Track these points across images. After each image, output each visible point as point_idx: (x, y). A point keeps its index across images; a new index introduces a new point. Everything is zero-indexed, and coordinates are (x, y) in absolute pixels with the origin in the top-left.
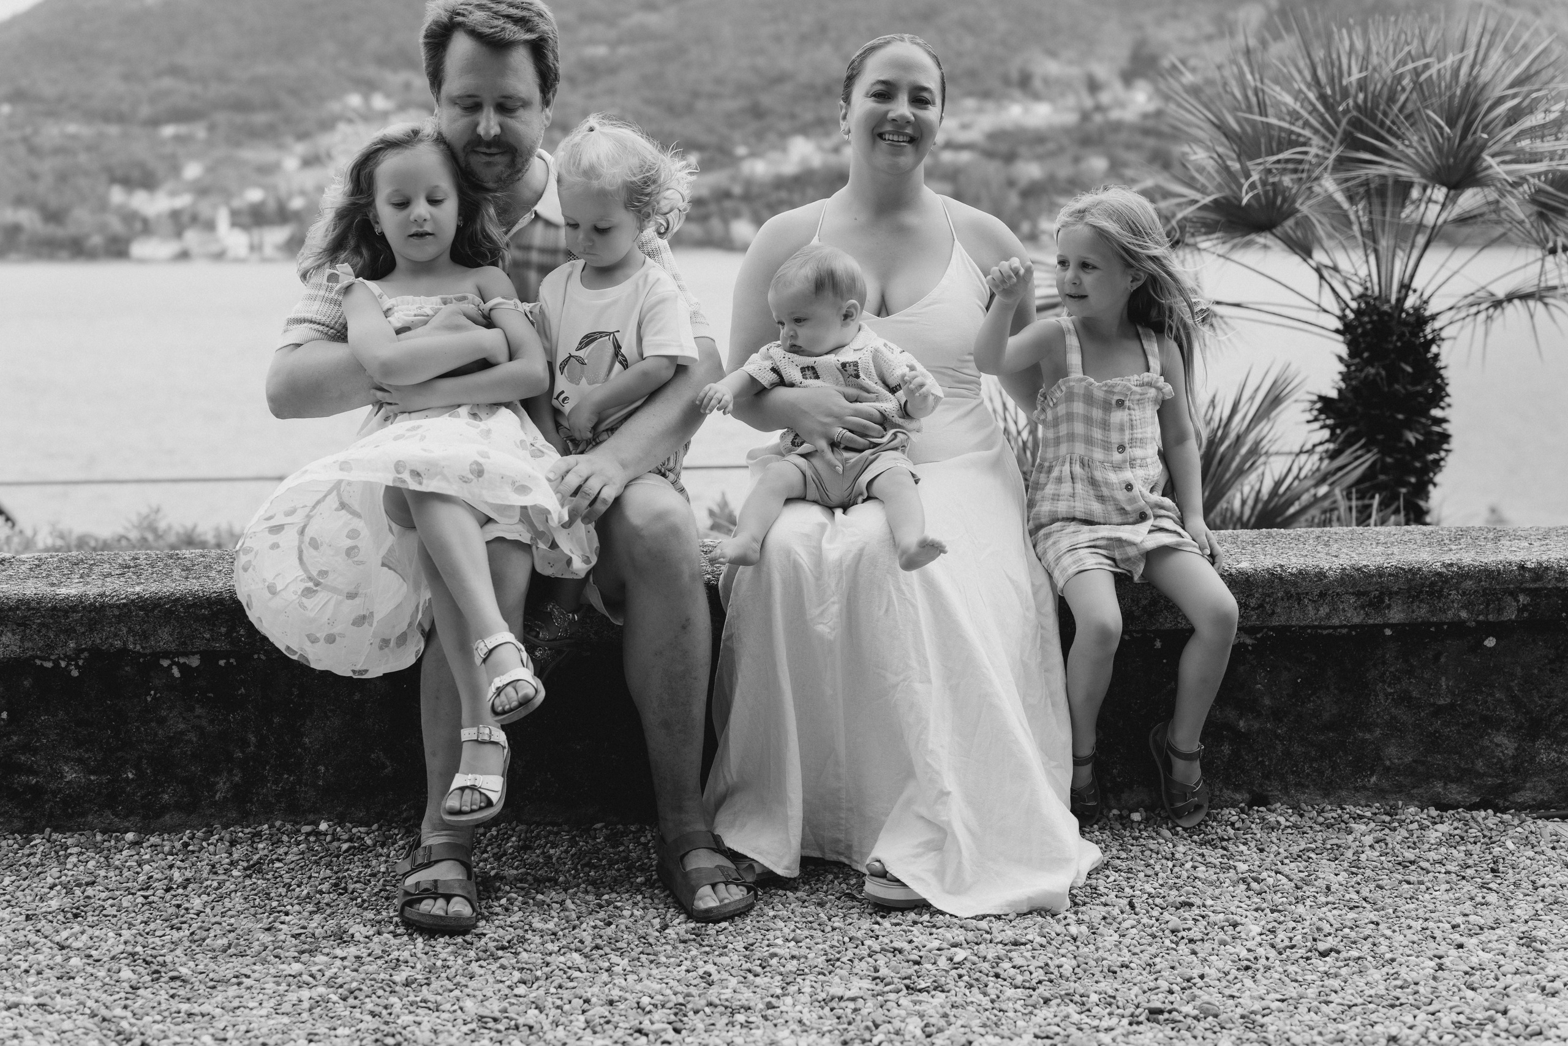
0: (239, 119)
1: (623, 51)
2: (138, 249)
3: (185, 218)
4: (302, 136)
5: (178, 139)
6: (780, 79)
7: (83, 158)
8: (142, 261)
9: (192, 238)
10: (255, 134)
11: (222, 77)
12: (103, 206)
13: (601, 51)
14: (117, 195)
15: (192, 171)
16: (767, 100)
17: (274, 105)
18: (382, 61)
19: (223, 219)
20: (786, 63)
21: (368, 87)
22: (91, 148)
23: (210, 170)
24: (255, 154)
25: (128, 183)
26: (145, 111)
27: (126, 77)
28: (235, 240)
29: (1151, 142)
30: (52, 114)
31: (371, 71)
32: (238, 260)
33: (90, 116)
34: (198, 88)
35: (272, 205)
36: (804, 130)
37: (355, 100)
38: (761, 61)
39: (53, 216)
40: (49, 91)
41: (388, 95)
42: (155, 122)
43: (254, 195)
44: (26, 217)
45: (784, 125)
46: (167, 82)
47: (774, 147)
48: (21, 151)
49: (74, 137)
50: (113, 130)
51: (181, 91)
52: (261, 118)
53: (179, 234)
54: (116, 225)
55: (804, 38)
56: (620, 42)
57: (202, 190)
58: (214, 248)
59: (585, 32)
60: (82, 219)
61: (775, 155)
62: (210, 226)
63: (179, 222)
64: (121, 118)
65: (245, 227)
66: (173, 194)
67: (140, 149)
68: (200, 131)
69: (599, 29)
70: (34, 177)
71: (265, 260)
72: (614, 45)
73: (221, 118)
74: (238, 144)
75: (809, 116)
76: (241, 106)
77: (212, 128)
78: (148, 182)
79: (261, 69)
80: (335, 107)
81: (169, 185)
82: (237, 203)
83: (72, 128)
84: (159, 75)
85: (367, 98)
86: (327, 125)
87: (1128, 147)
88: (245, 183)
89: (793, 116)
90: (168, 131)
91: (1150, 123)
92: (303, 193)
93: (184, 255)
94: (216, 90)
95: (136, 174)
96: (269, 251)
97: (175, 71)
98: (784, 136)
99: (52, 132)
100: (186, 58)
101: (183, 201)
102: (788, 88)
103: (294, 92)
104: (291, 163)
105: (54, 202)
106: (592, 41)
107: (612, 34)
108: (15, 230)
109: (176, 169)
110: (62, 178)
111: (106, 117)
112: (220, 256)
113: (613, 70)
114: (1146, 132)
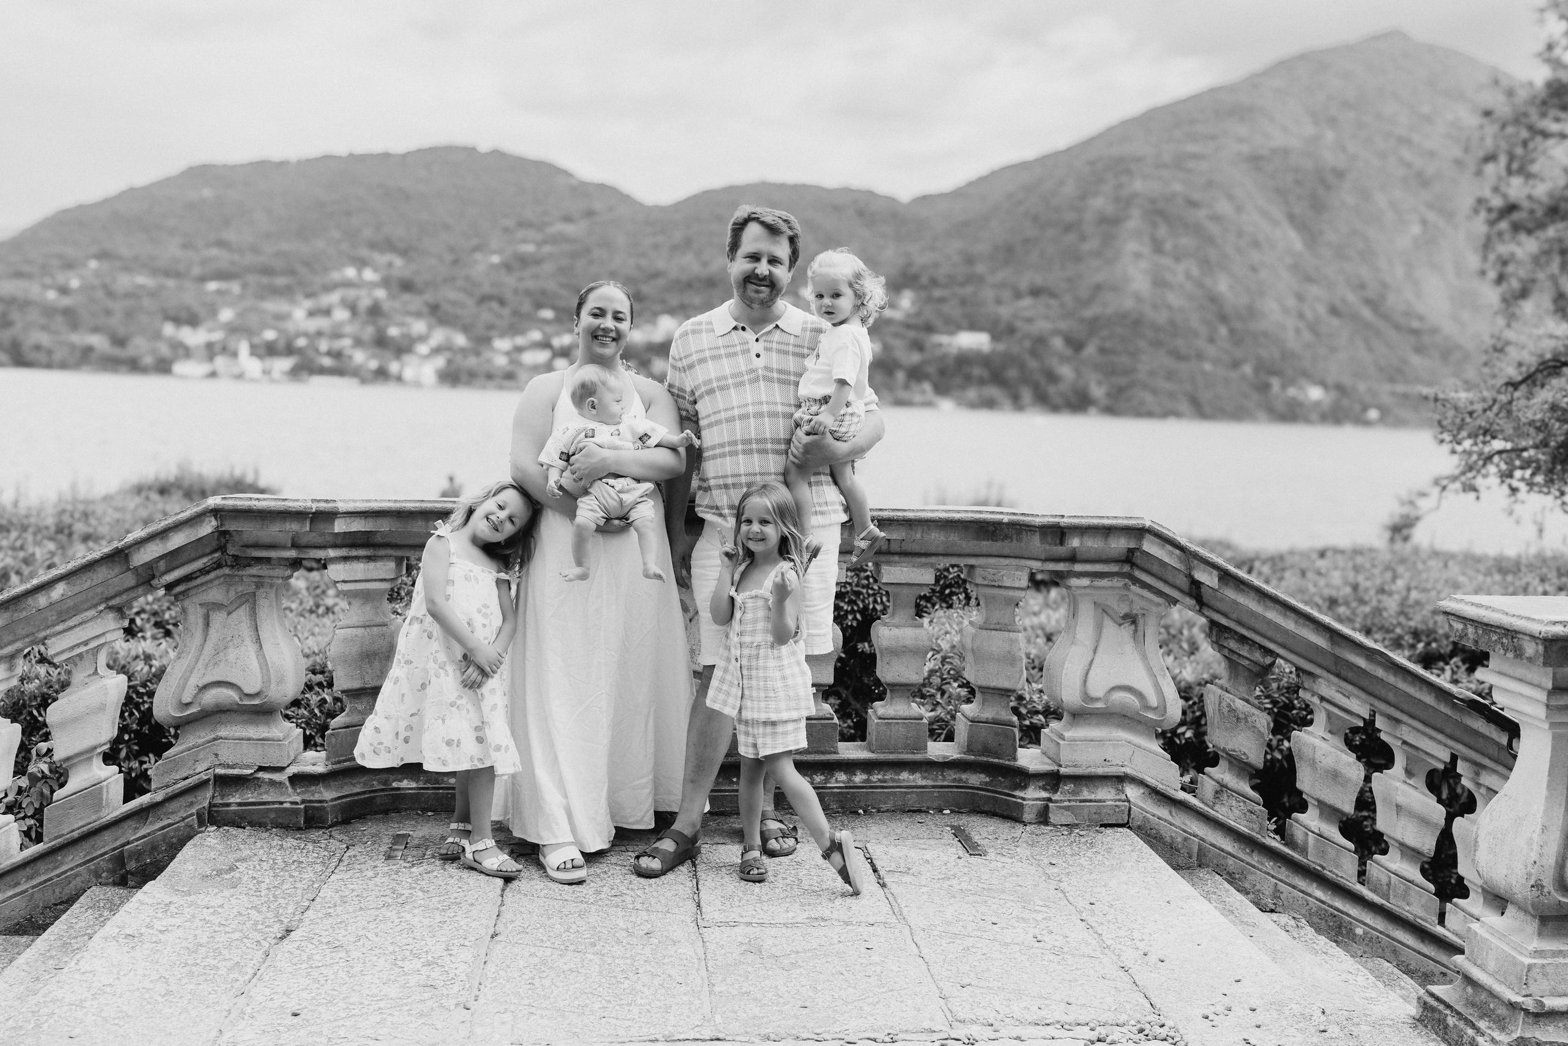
0: (265, 280)
1: (547, 249)
2: (179, 368)
3: (217, 348)
4: (309, 295)
5: (219, 292)
6: (656, 275)
7: (146, 302)
8: (182, 377)
9: (221, 362)
10: (276, 292)
11: (255, 250)
12: (157, 336)
13: (530, 248)
14: (169, 329)
15: (226, 315)
16: (646, 289)
17: (292, 272)
18: (373, 246)
19: (244, 348)
20: (661, 264)
21: (361, 263)
22: (153, 294)
23: (241, 315)
24: (273, 306)
25: (178, 321)
26: (196, 271)
27: (185, 246)
28: (251, 365)
29: (912, 334)
30: (127, 270)
31: (364, 252)
32: (253, 380)
33: (155, 272)
34: (236, 257)
35: (282, 344)
36: (671, 312)
37: (350, 272)
38: (644, 262)
39: (120, 342)
40: (125, 252)
41: (375, 270)
42: (203, 279)
43: (270, 335)
44: (98, 341)
45: (657, 307)
46: (214, 252)
47: (648, 321)
48: (100, 294)
49: (141, 287)
50: (171, 283)
51: (222, 258)
52: (281, 281)
53: (211, 358)
54: (164, 350)
55: (675, 248)
56: (545, 242)
57: (233, 329)
58: (236, 371)
59: (520, 234)
60: (139, 346)
61: (648, 328)
62: (235, 355)
63: (211, 351)
64: (178, 275)
65: (260, 357)
66: (210, 330)
67: (189, 297)
68: (235, 287)
69: (532, 234)
70: (108, 313)
71: (273, 381)
72: (539, 244)
73: (252, 279)
74: (262, 297)
75: (674, 301)
76: (267, 271)
77: (244, 286)
78: (193, 321)
79: (284, 246)
80: (336, 276)
81: (209, 324)
82: (256, 340)
83: (142, 280)
84: (208, 245)
85: (359, 271)
86: (329, 288)
87: (897, 335)
88: (264, 326)
89: (663, 302)
90: (212, 286)
91: (913, 321)
92: (306, 335)
93: (213, 374)
94: (249, 259)
95: (184, 315)
96: (276, 374)
97: (221, 244)
98: (656, 315)
99: (124, 282)
100: (230, 235)
101: (217, 336)
102: (661, 282)
103: (307, 264)
104: (299, 314)
105: (121, 331)
106: (525, 241)
107: (539, 237)
108: (88, 350)
109: (213, 312)
110: (129, 314)
111: (167, 273)
112: (240, 376)
113: (537, 261)
114: (908, 326)
